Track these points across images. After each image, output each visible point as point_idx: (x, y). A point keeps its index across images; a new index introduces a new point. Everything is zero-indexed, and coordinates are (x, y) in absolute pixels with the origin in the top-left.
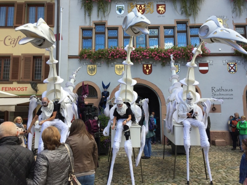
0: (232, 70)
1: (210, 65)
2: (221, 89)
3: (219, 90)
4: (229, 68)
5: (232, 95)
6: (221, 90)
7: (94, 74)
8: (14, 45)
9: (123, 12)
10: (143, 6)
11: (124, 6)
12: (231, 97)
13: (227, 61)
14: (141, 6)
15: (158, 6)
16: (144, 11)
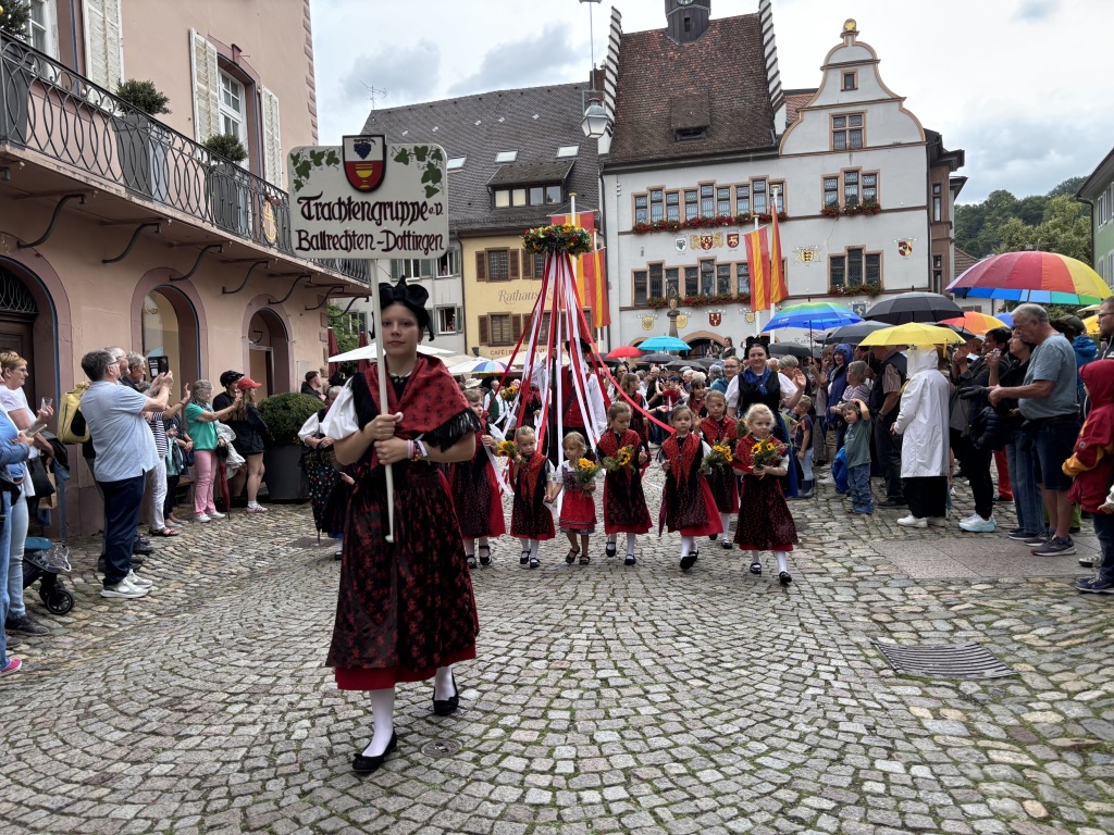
7: (651, 327)
9: (684, 247)
10: (709, 238)
11: (685, 238)
14: (707, 238)
15: (729, 237)
16: (710, 245)
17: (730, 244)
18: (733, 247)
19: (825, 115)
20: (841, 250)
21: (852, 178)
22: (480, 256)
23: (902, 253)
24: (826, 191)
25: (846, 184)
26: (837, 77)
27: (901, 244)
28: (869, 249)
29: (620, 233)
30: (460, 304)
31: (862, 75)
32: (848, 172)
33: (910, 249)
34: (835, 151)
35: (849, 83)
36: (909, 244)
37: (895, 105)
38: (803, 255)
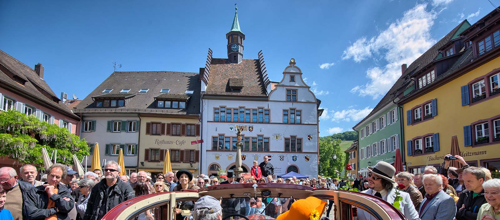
0: (282, 160)
1: (272, 157)
4: (280, 158)
7: (218, 159)
8: (181, 145)
9: (233, 129)
10: (242, 127)
11: (233, 127)
12: (280, 172)
13: (280, 155)
14: (241, 127)
15: (249, 127)
16: (242, 130)
17: (250, 130)
18: (251, 131)
19: (284, 89)
20: (288, 136)
21: (293, 112)
22: (148, 125)
23: (309, 139)
24: (284, 115)
25: (291, 113)
26: (288, 77)
27: (309, 136)
28: (298, 137)
29: (208, 122)
30: (137, 143)
31: (297, 77)
32: (291, 109)
33: (312, 138)
34: (287, 101)
35: (292, 79)
36: (311, 136)
37: (307, 89)
38: (276, 137)
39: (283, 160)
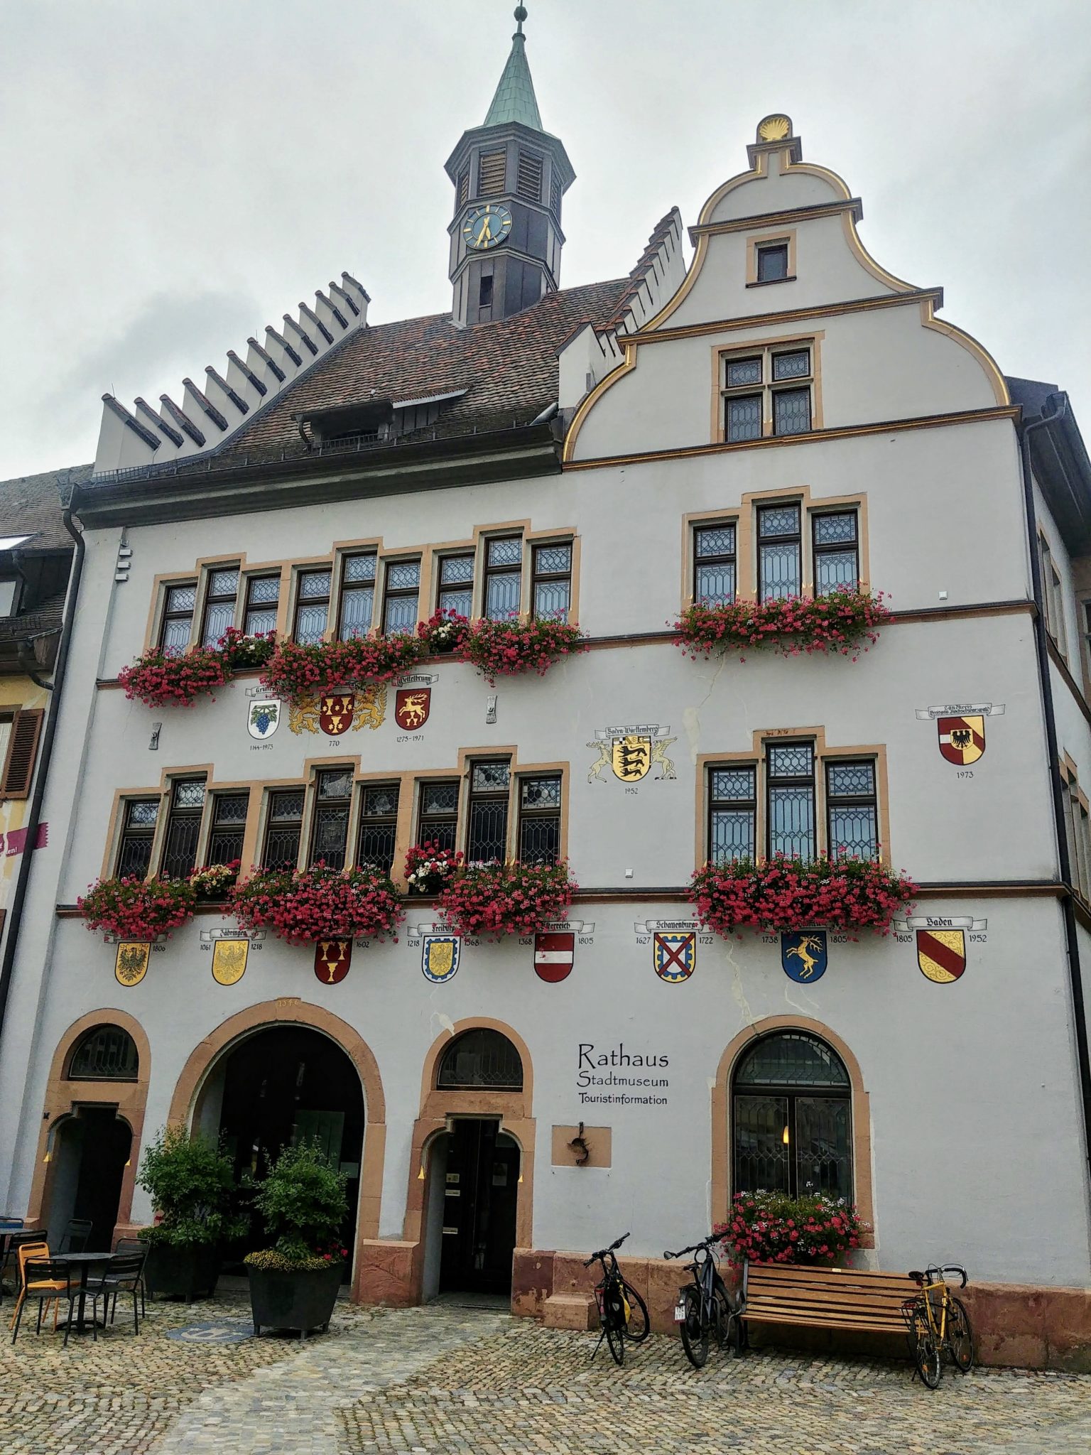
0: (674, 968)
1: (582, 941)
2: (617, 1052)
3: (610, 1059)
4: (661, 958)
5: (665, 1083)
6: (617, 1060)
7: (139, 977)
9: (272, 726)
10: (346, 701)
11: (278, 703)
12: (658, 1092)
13: (653, 925)
14: (339, 701)
15: (402, 698)
16: (347, 720)
17: (402, 720)
18: (412, 727)
19: (700, 354)
20: (741, 742)
23: (953, 756)
25: (762, 540)
26: (733, 256)
27: (945, 725)
28: (837, 740)
29: (100, 681)
31: (811, 245)
33: (980, 743)
34: (727, 444)
35: (772, 266)
36: (975, 723)
38: (618, 756)
39: (686, 971)
